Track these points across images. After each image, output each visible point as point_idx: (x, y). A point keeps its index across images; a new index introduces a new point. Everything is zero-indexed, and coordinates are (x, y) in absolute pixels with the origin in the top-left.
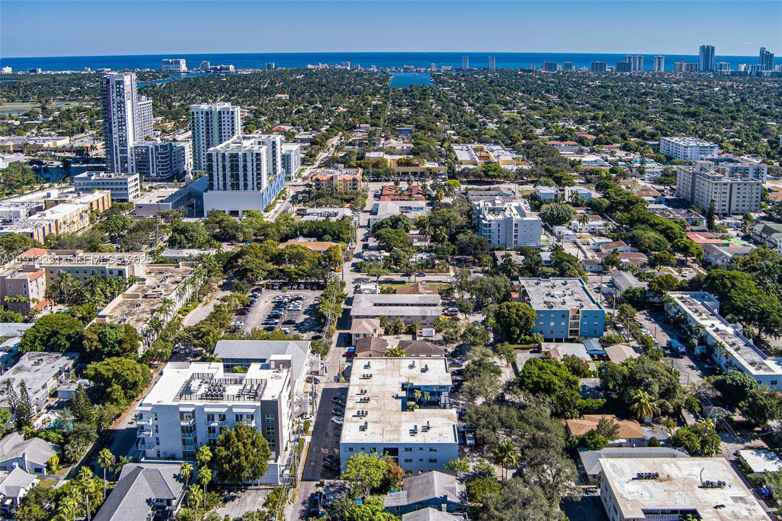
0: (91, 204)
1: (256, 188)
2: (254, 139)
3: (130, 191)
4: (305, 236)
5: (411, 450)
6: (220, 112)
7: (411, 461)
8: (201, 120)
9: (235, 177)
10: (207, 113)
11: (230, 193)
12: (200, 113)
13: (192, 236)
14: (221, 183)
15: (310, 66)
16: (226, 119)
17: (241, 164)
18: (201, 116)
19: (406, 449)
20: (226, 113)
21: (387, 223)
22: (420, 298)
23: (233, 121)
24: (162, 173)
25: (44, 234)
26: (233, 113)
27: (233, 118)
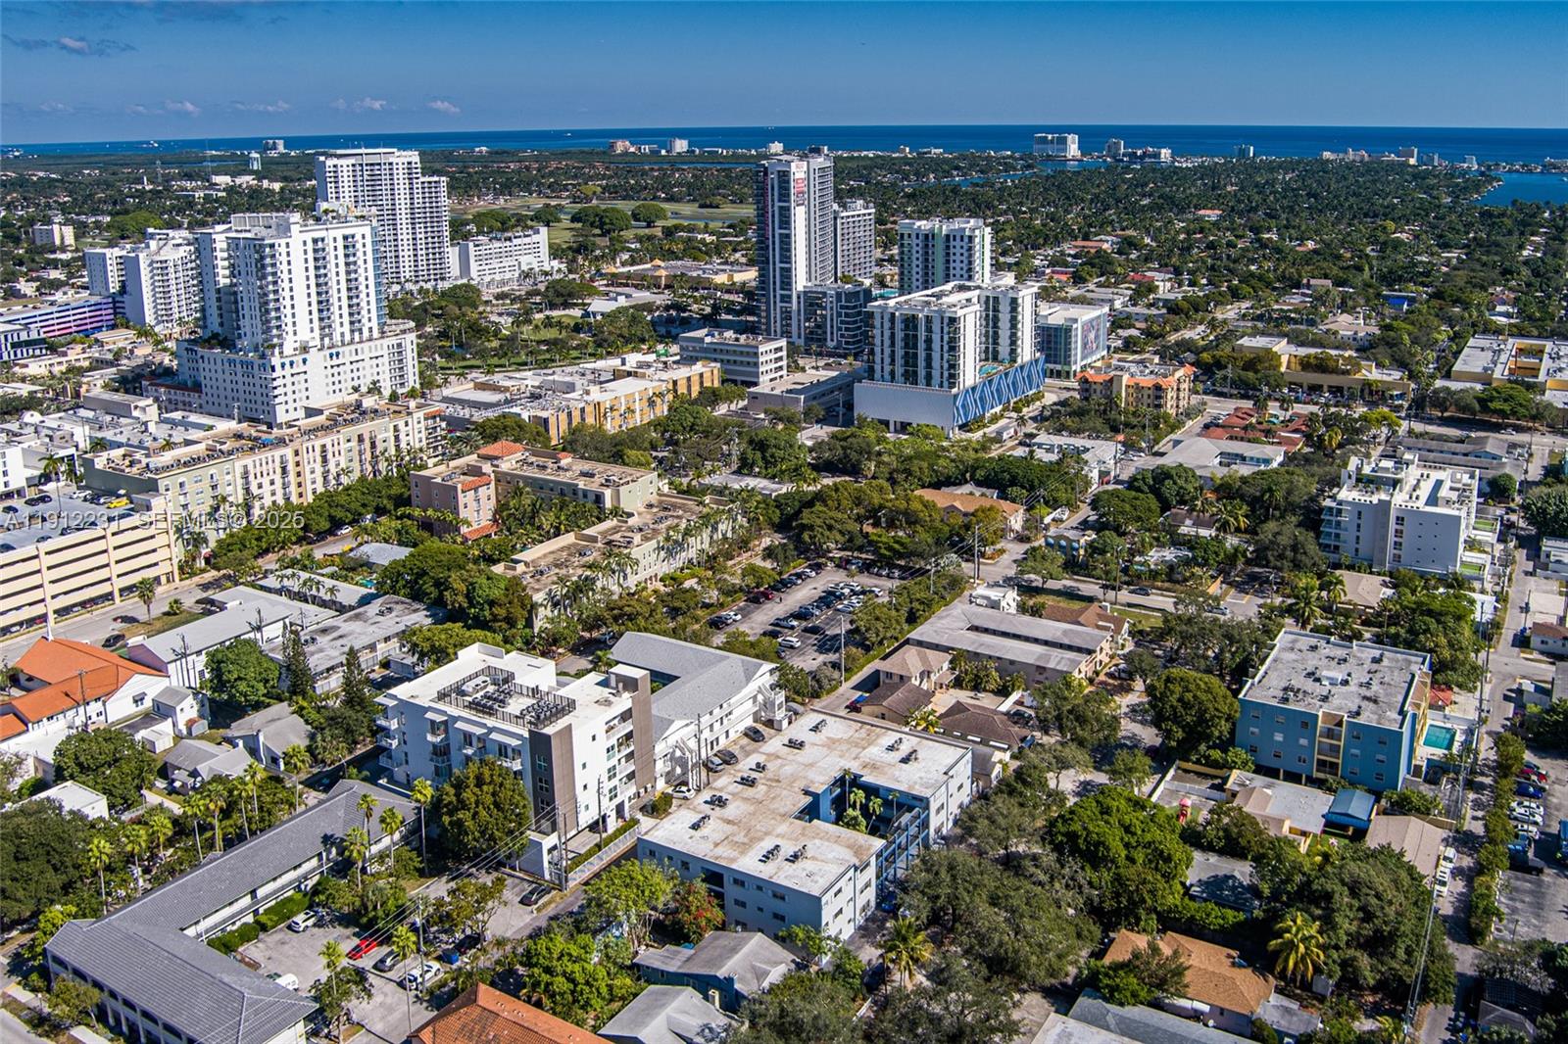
0: (675, 383)
1: (946, 384)
2: (977, 292)
3: (762, 369)
4: (979, 484)
5: (742, 884)
6: (948, 236)
7: (743, 905)
8: (915, 248)
9: (910, 359)
10: (927, 236)
11: (901, 387)
12: (914, 236)
13: (772, 456)
14: (888, 368)
15: (1327, 155)
16: (958, 251)
17: (922, 334)
18: (915, 241)
19: (736, 881)
20: (958, 238)
21: (1144, 479)
22: (1065, 633)
23: (970, 256)
24: (847, 343)
25: (570, 423)
26: (971, 239)
27: (970, 249)
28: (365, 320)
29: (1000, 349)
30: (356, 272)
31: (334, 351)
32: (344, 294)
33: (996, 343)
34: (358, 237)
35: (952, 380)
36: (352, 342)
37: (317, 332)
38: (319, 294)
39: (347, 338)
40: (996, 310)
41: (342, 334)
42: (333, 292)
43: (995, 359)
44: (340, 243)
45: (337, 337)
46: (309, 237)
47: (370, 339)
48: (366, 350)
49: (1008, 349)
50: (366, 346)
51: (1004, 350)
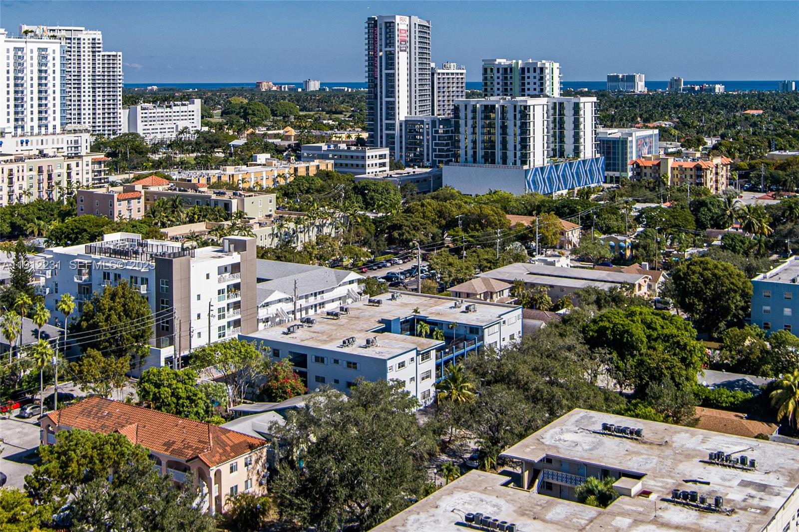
0: (296, 169)
1: (519, 162)
6: (523, 69)
8: (496, 81)
10: (506, 69)
12: (495, 71)
16: (532, 80)
18: (496, 75)
20: (532, 70)
23: (542, 84)
26: (542, 69)
27: (542, 78)
28: (50, 119)
29: (566, 146)
30: (46, 78)
31: (24, 139)
32: (36, 95)
33: (562, 141)
34: (50, 51)
35: (524, 160)
36: (39, 134)
37: (12, 123)
38: (16, 92)
39: (36, 130)
40: (562, 114)
41: (32, 128)
42: (27, 92)
43: (562, 155)
44: (35, 55)
45: (27, 129)
46: (11, 46)
47: (54, 134)
48: (50, 142)
49: (572, 147)
50: (50, 138)
51: (569, 147)
